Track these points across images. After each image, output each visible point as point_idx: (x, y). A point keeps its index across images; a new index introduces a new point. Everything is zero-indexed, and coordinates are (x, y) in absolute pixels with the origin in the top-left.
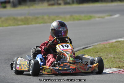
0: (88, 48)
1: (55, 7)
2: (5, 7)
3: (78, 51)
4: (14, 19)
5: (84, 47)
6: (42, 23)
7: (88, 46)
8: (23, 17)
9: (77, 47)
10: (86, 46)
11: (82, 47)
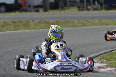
0: (114, 51)
1: (85, 12)
2: (38, 11)
3: (105, 54)
4: (46, 22)
5: (111, 50)
6: (72, 26)
7: (115, 49)
8: (54, 21)
9: (104, 50)
10: (113, 49)
11: (109, 50)
